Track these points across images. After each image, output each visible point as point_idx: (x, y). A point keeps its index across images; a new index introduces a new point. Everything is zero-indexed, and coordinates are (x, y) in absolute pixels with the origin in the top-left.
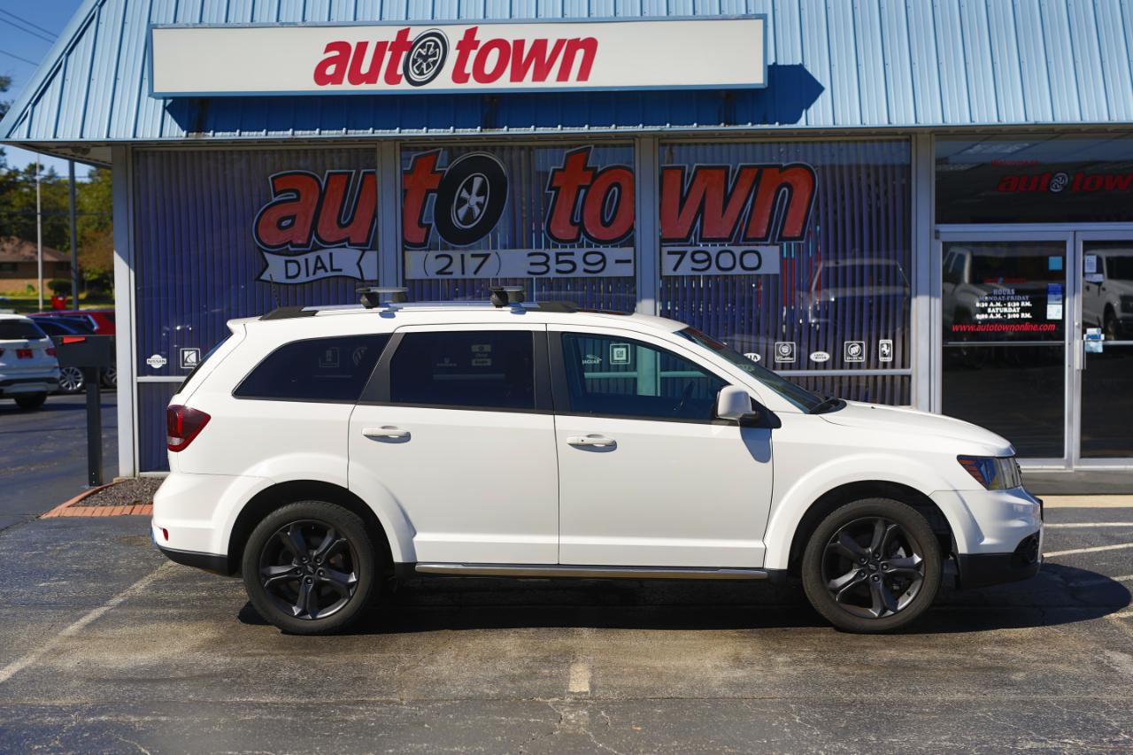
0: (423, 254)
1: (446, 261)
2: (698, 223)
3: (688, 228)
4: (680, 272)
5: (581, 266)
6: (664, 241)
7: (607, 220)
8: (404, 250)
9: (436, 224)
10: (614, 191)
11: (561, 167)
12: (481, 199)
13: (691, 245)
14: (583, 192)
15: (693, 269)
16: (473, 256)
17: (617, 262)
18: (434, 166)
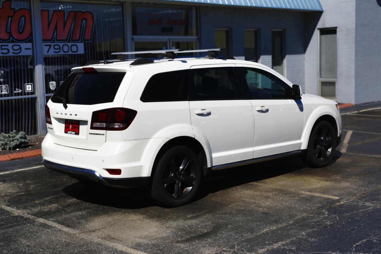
2: (55, 33)
3: (52, 35)
5: (11, 51)
7: (21, 31)
10: (23, 19)
13: (53, 42)
14: (10, 19)
15: (55, 52)
17: (26, 49)
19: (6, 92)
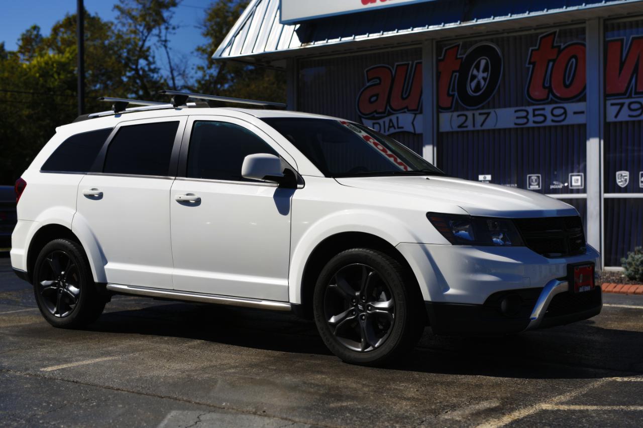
0: (450, 114)
1: (464, 118)
2: (633, 81)
3: (626, 85)
4: (619, 119)
5: (550, 117)
6: (607, 96)
7: (568, 83)
8: (438, 112)
9: (458, 94)
10: (573, 62)
11: (536, 48)
12: (485, 75)
13: (628, 98)
14: (551, 64)
15: (630, 116)
16: (480, 114)
17: (575, 113)
18: (457, 55)
19: (537, 187)
